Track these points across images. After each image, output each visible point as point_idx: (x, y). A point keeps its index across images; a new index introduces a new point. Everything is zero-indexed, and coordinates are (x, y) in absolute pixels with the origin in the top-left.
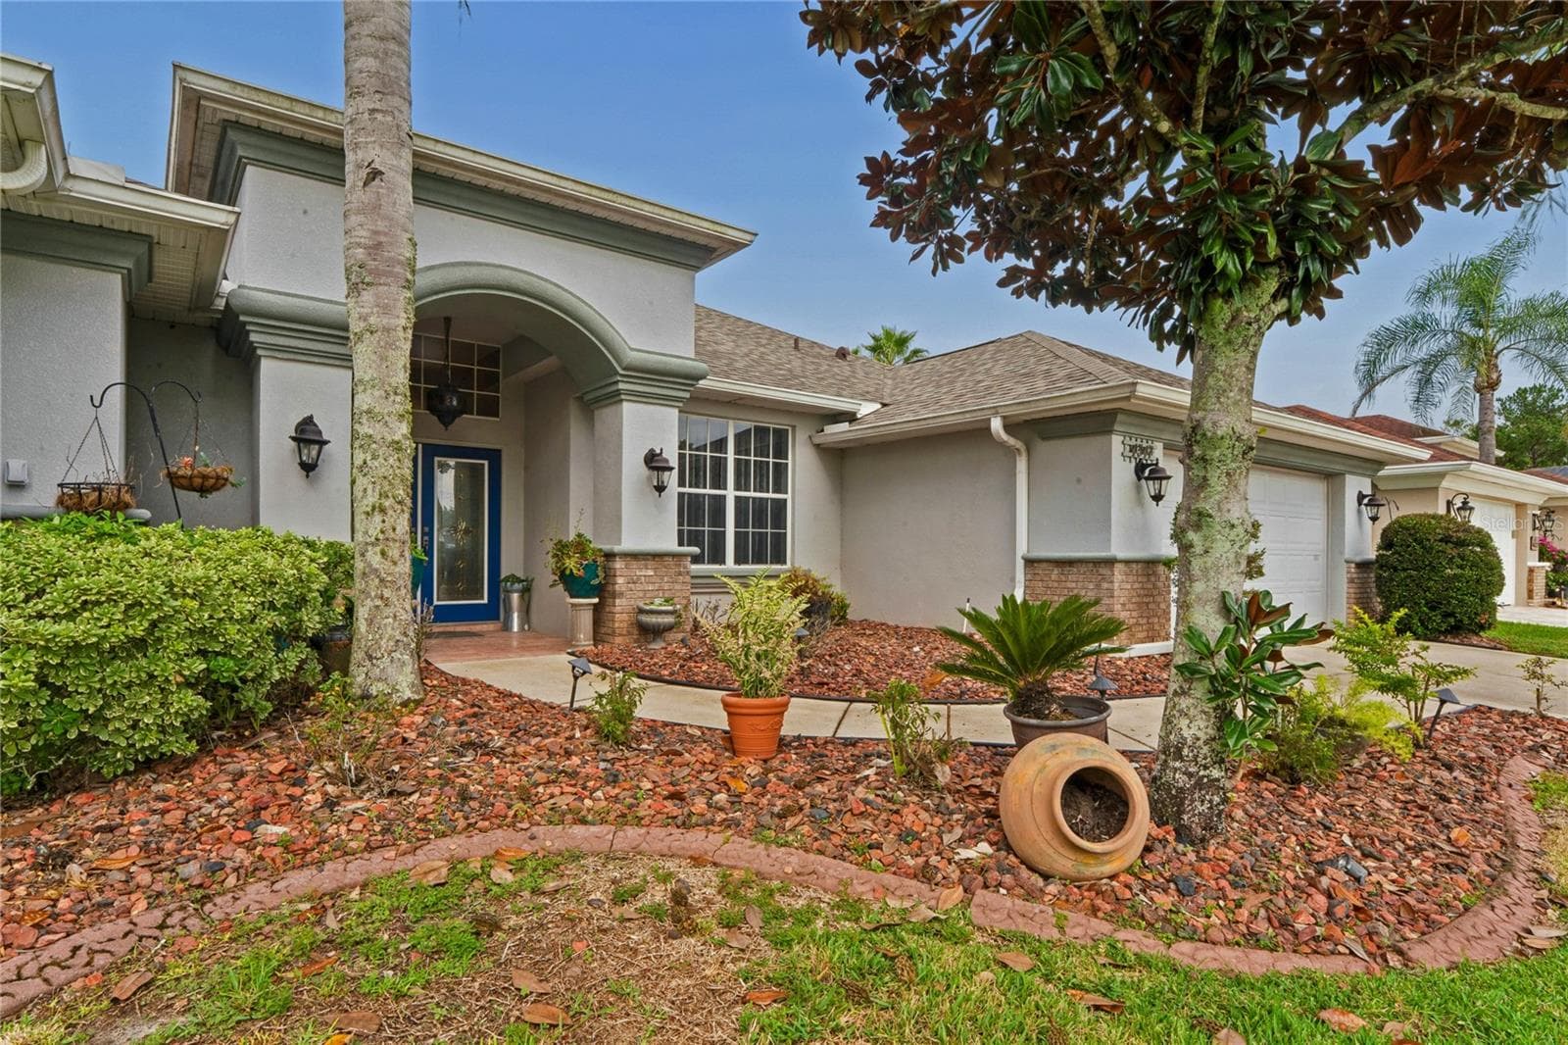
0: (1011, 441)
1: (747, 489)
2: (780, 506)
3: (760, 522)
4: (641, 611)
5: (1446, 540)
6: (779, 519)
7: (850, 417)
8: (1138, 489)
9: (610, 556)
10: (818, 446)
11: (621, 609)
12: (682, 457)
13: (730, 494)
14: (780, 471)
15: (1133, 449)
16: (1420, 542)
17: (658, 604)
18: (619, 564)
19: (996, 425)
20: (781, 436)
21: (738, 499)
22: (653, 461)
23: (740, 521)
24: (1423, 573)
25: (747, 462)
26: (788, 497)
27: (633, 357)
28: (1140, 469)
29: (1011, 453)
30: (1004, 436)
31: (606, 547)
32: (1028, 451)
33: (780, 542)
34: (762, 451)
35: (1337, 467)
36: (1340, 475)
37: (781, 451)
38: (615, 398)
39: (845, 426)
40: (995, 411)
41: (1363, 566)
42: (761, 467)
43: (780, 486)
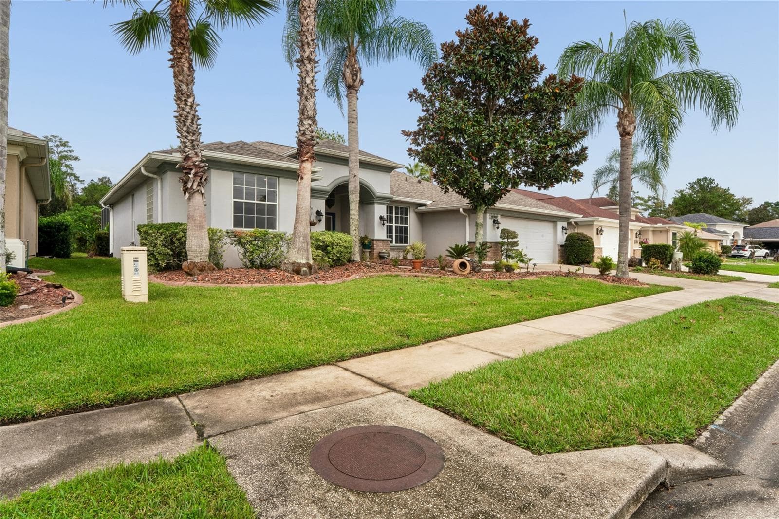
0: (465, 214)
1: (398, 224)
2: (406, 228)
3: (401, 233)
4: (380, 253)
5: (578, 239)
6: (406, 232)
7: (424, 205)
8: (494, 226)
9: (373, 240)
10: (416, 212)
11: (376, 252)
12: (387, 216)
13: (394, 225)
14: (406, 219)
15: (492, 217)
16: (572, 239)
17: (384, 251)
18: (375, 242)
19: (461, 210)
20: (406, 210)
21: (396, 226)
22: (381, 218)
23: (396, 232)
24: (573, 248)
25: (398, 217)
26: (408, 226)
27: (378, 194)
28: (494, 221)
29: (465, 217)
30: (463, 213)
31: (372, 238)
32: (469, 216)
33: (406, 238)
34: (402, 214)
35: (555, 220)
36: (556, 222)
37: (406, 214)
38: (373, 203)
39: (423, 208)
40: (461, 207)
41: (562, 246)
42: (402, 218)
43: (406, 223)
